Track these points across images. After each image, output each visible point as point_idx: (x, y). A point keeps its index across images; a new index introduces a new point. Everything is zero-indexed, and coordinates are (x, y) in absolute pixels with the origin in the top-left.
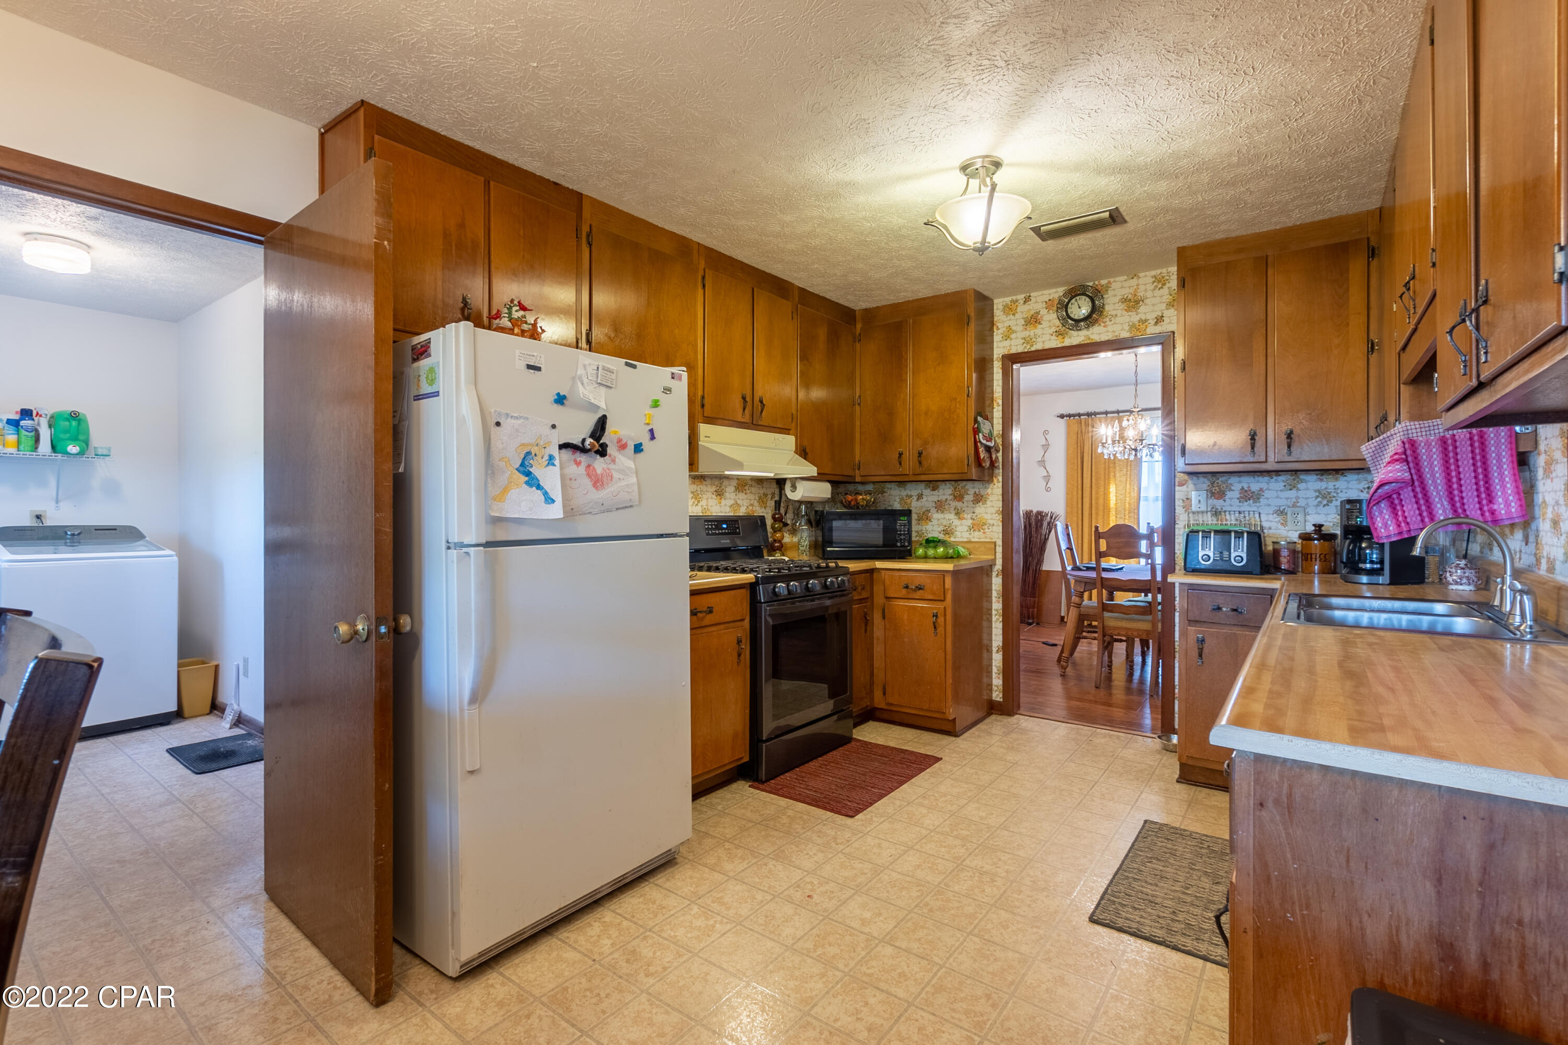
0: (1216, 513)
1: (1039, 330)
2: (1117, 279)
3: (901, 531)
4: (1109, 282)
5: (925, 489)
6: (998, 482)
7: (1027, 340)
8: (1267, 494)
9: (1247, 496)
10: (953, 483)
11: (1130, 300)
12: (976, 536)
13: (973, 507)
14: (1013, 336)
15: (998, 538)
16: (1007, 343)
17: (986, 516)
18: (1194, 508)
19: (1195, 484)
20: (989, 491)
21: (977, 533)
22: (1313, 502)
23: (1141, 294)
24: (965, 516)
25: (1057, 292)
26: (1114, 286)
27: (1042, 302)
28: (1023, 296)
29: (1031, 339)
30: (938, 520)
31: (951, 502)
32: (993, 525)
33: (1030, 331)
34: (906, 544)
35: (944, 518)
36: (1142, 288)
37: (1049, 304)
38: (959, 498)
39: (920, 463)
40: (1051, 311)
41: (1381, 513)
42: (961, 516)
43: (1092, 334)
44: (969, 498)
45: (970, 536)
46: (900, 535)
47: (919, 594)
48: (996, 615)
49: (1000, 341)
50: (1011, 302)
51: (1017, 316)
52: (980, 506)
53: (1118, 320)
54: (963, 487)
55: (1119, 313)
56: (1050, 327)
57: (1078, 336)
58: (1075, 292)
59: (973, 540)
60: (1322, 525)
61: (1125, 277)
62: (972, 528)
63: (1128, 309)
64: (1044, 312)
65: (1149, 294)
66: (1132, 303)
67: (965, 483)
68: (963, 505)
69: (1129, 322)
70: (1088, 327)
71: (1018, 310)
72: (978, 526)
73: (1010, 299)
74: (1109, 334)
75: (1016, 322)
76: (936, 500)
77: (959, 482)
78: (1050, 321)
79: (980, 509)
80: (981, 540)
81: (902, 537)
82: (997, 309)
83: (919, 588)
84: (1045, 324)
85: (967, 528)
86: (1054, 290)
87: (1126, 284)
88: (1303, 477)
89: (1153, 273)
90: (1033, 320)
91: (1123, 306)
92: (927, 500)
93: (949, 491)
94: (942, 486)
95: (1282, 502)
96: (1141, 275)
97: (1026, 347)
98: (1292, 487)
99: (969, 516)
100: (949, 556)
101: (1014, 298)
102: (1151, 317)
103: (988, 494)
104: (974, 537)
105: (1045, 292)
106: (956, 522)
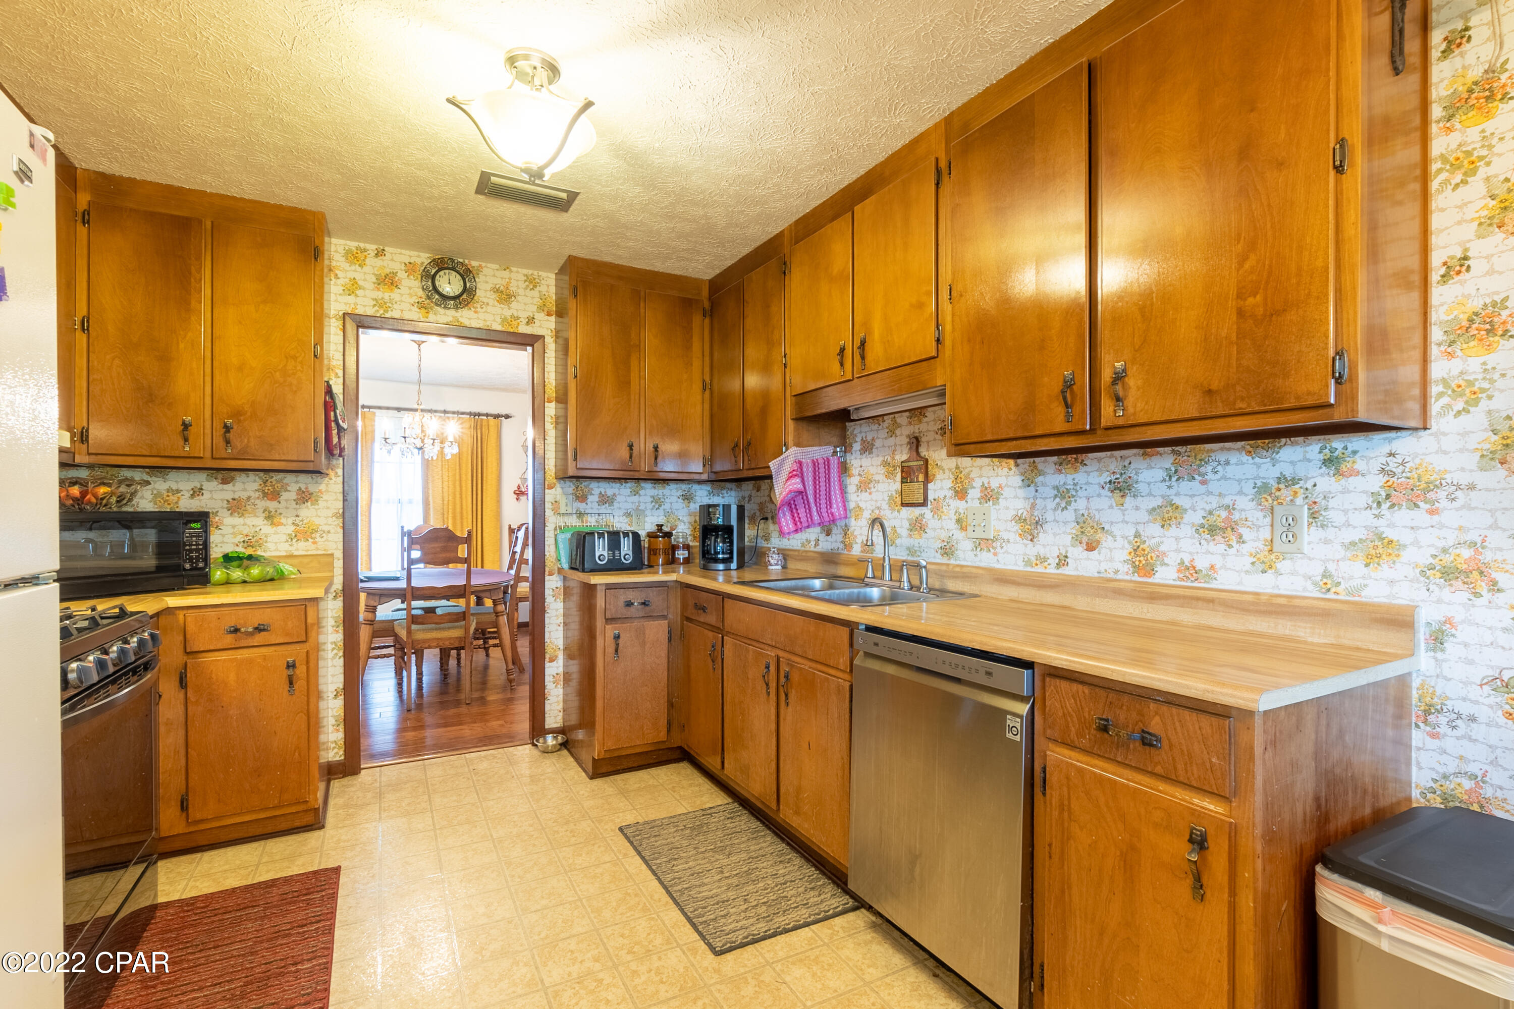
0: (580, 515)
1: (395, 295)
2: (489, 265)
3: (191, 545)
4: (480, 266)
5: (208, 481)
6: (336, 475)
7: (379, 303)
8: (619, 498)
9: (605, 500)
10: (262, 474)
11: (502, 292)
12: (302, 548)
13: (296, 509)
14: (359, 292)
15: (337, 549)
16: (351, 299)
17: (317, 521)
18: (562, 511)
19: (562, 488)
20: (323, 487)
21: (302, 544)
22: (650, 506)
23: (513, 289)
24: (283, 521)
25: (423, 258)
26: (485, 271)
27: (401, 263)
28: (374, 247)
29: (385, 303)
30: (234, 527)
31: (257, 502)
32: (329, 532)
33: (383, 293)
34: (201, 565)
35: (245, 524)
36: (514, 283)
37: (410, 268)
38: (274, 495)
39: (228, 442)
40: (412, 277)
41: (784, 515)
42: (275, 520)
43: (462, 317)
44: (289, 495)
45: (290, 548)
46: (191, 551)
47: (259, 638)
48: (333, 649)
49: (340, 294)
50: (357, 248)
51: (365, 269)
52: (307, 507)
53: (489, 309)
54: (281, 480)
55: (491, 302)
56: (410, 295)
57: (445, 314)
58: (442, 264)
59: (296, 553)
60: (662, 525)
61: (497, 267)
62: (295, 537)
63: (500, 301)
64: (402, 275)
65: (521, 292)
66: (505, 296)
67: (281, 475)
68: (280, 506)
69: (501, 315)
70: (457, 308)
71: (368, 261)
72: (304, 533)
73: (355, 244)
74: (480, 321)
75: (366, 275)
76: (229, 497)
77: (272, 474)
78: (410, 288)
79: (307, 512)
80: (309, 553)
81: (194, 555)
82: (336, 251)
83: (259, 629)
84: (404, 290)
85: (285, 538)
86: (416, 253)
87: (498, 273)
88: (643, 484)
89: (525, 271)
90: (388, 281)
91: (495, 296)
92: (212, 498)
93: (256, 486)
94: (241, 478)
95: (629, 506)
96: (514, 269)
97: (377, 311)
98: (636, 493)
99: (290, 521)
100: (268, 577)
101: (362, 245)
102: (523, 315)
103: (320, 491)
104: (297, 550)
105: (403, 251)
106: (267, 529)
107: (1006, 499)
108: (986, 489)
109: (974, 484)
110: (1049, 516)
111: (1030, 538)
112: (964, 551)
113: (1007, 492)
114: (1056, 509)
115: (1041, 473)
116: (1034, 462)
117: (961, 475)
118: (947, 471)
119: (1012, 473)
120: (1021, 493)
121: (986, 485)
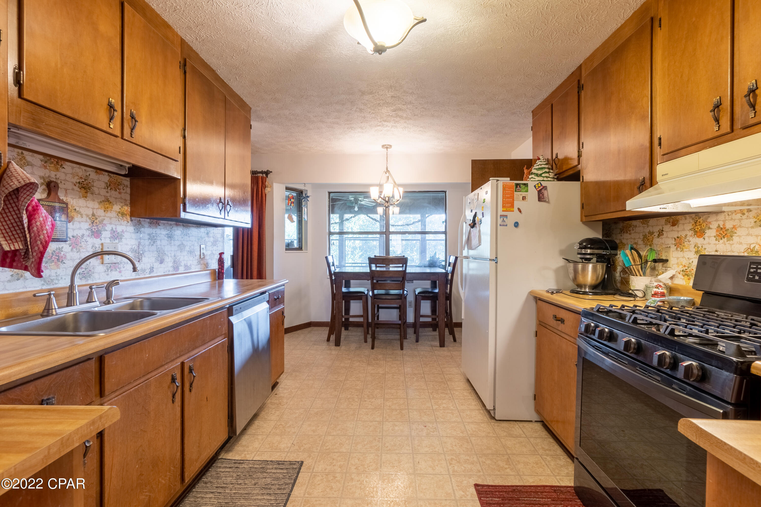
107: (126, 239)
108: (114, 232)
109: (106, 228)
110: (146, 249)
111: (138, 260)
112: (99, 273)
113: (126, 235)
114: (149, 245)
115: (143, 227)
116: (140, 220)
117: (97, 221)
118: (84, 216)
119: (129, 224)
120: (134, 236)
121: (114, 230)
